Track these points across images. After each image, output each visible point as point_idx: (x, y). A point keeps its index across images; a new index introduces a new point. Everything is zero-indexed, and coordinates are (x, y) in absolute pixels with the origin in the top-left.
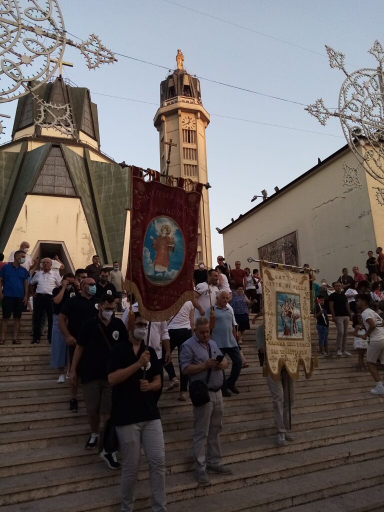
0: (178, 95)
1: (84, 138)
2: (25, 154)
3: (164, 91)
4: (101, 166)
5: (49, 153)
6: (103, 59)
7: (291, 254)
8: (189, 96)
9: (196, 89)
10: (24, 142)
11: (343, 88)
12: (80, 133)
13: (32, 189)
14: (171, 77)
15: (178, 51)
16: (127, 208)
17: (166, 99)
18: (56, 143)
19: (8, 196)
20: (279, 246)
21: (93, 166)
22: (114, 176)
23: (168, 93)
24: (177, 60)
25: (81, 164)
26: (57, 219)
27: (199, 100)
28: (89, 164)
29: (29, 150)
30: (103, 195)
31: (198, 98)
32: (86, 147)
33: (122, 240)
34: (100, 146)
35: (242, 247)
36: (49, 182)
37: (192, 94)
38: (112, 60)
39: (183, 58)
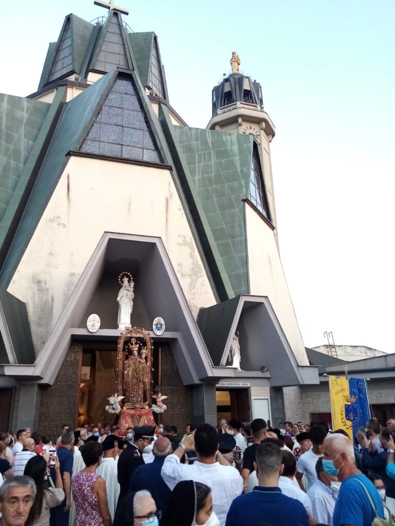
0: (236, 101)
2: (62, 106)
3: (217, 98)
5: (112, 87)
8: (250, 103)
9: (258, 95)
10: (61, 88)
13: (80, 148)
14: (226, 80)
15: (233, 53)
16: (245, 198)
17: (221, 107)
22: (213, 149)
23: (223, 99)
24: (231, 64)
26: (129, 205)
27: (262, 108)
28: (171, 128)
29: (68, 99)
30: (197, 178)
31: (261, 106)
33: (244, 254)
36: (113, 138)
37: (254, 101)
39: (239, 61)
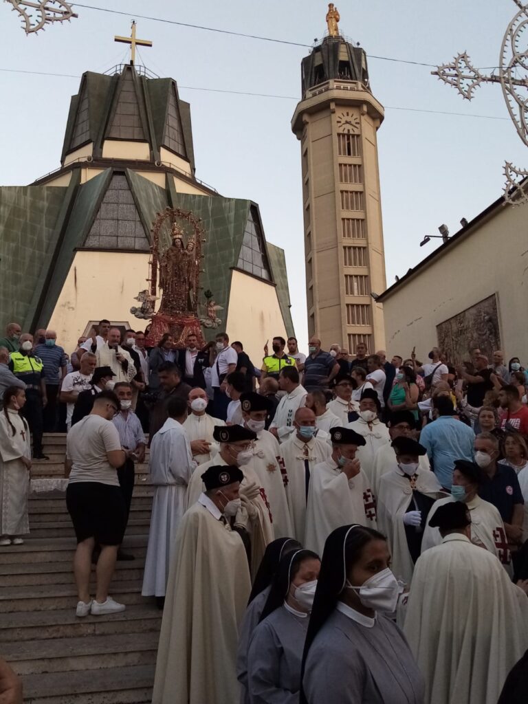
0: (329, 79)
1: (167, 158)
2: (77, 188)
3: (306, 74)
4: (192, 201)
5: (109, 184)
6: (52, 15)
7: (488, 332)
8: (348, 79)
9: (360, 65)
10: (76, 170)
11: (511, 30)
12: (163, 150)
13: (84, 242)
14: (317, 50)
15: (331, 5)
16: (232, 266)
17: (311, 87)
18: (120, 168)
19: (51, 255)
20: (470, 321)
21: (179, 202)
22: (212, 217)
23: (313, 77)
24: (327, 21)
25: (160, 199)
26: (122, 287)
27: (366, 83)
28: (174, 198)
29: (83, 181)
31: (364, 81)
32: (169, 172)
34: (195, 169)
35: (412, 323)
36: (111, 230)
37: (353, 75)
38: (68, 15)
39: (337, 17)
